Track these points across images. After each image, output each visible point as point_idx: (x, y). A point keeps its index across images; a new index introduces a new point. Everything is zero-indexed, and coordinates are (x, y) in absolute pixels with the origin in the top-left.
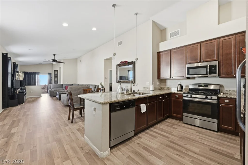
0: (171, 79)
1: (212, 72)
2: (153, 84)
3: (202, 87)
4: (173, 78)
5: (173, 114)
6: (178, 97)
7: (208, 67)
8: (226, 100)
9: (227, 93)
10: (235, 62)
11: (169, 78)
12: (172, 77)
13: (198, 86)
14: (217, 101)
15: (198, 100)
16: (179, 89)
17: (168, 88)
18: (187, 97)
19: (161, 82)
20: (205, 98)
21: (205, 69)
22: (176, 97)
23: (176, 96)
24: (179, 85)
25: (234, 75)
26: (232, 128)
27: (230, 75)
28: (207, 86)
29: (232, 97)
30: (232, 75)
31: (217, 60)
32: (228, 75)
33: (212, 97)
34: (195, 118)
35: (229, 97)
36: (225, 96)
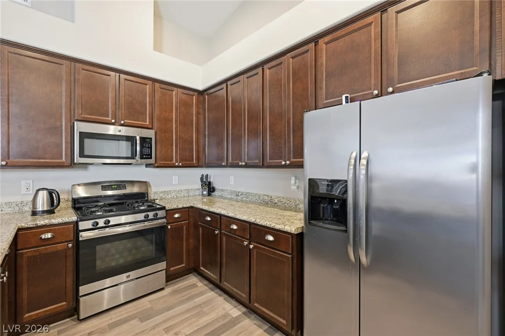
1: (144, 155)
3: (112, 190)
6: (54, 237)
7: (138, 142)
8: (176, 213)
13: (102, 190)
14: (164, 220)
15: (127, 229)
16: (42, 206)
18: (95, 227)
20: (143, 219)
21: (129, 143)
22: (46, 239)
23: (43, 237)
25: (177, 164)
26: (184, 265)
27: (170, 162)
28: (125, 187)
29: (185, 206)
30: (172, 162)
31: (151, 127)
32: (167, 162)
33: (157, 214)
34: (117, 285)
35: (180, 206)
36: (175, 207)
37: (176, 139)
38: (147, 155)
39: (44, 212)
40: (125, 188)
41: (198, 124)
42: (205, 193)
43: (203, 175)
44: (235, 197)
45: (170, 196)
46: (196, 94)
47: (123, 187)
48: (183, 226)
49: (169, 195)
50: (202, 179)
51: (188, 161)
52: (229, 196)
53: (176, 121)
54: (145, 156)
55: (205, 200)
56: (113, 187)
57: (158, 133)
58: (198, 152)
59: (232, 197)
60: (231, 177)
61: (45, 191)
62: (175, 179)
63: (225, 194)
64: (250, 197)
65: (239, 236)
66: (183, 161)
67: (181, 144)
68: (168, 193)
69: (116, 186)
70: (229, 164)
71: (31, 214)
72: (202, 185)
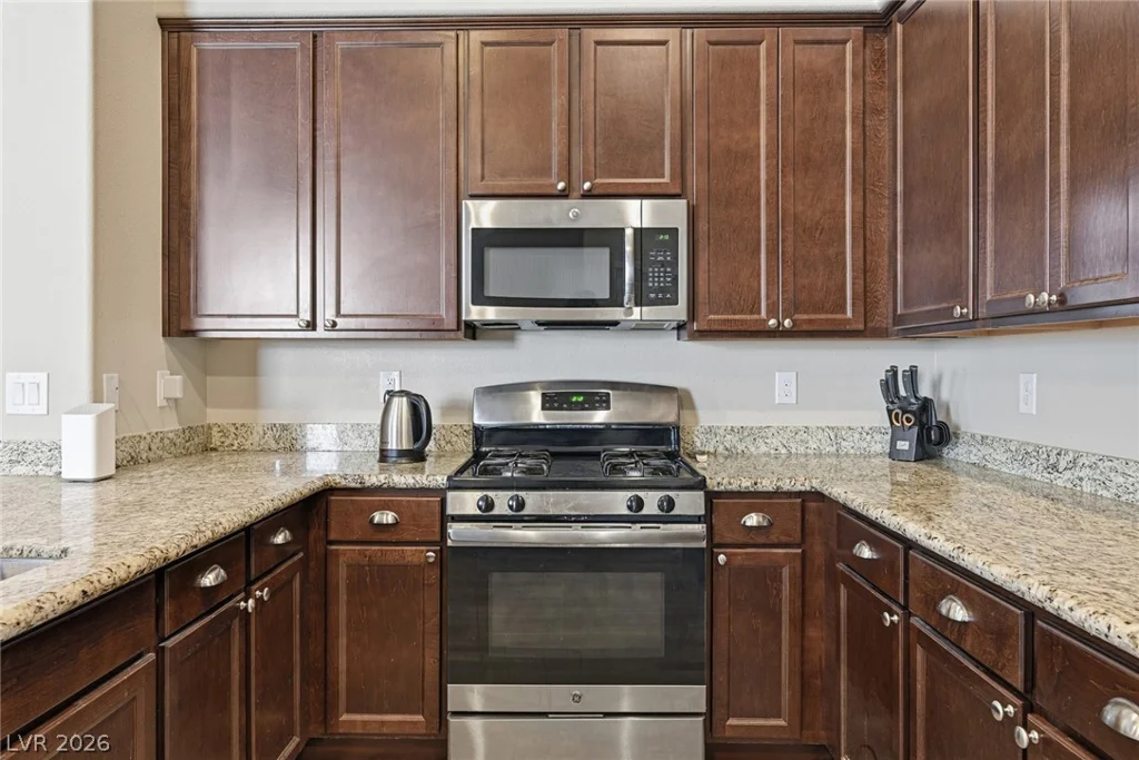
0: (320, 333)
1: (652, 290)
2: (97, 397)
4: (341, 323)
5: (345, 717)
6: (396, 524)
7: (628, 248)
8: (754, 509)
9: (712, 450)
10: (774, 222)
11: (292, 323)
12: (330, 314)
13: (544, 408)
16: (398, 438)
17: (285, 428)
18: (486, 515)
19: (206, 370)
20: (624, 509)
21: (603, 255)
22: (381, 526)
23: (378, 517)
24: (396, 400)
25: (772, 322)
26: (782, 723)
27: (748, 317)
28: (608, 402)
29: (786, 486)
30: (755, 317)
31: (678, 191)
32: (737, 317)
33: (671, 503)
34: (544, 714)
35: (767, 485)
36: (746, 484)
37: (769, 227)
38: (662, 290)
39: (402, 454)
40: (605, 403)
41: (862, 152)
42: (903, 445)
43: (894, 371)
44: (1042, 477)
45: (764, 449)
46: (857, 30)
47: (601, 402)
48: (782, 567)
49: (760, 442)
50: (889, 386)
51: (821, 310)
52: (1016, 470)
53: (771, 155)
54: (652, 295)
55: (901, 477)
56: (574, 399)
57: (702, 212)
58: (865, 271)
59: (1028, 475)
60: (1023, 378)
61: (405, 399)
62: (783, 386)
63: (999, 459)
64: (1121, 480)
65: (978, 664)
66: (797, 311)
67: (790, 242)
68: (756, 434)
69: (581, 399)
70: (983, 312)
71: (378, 456)
72: (890, 412)
